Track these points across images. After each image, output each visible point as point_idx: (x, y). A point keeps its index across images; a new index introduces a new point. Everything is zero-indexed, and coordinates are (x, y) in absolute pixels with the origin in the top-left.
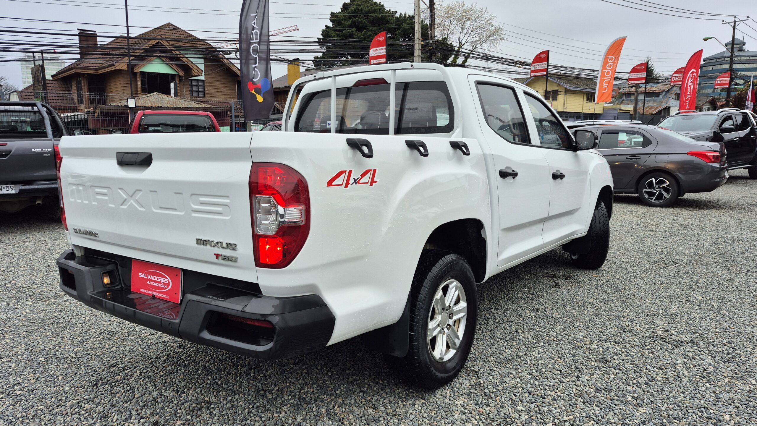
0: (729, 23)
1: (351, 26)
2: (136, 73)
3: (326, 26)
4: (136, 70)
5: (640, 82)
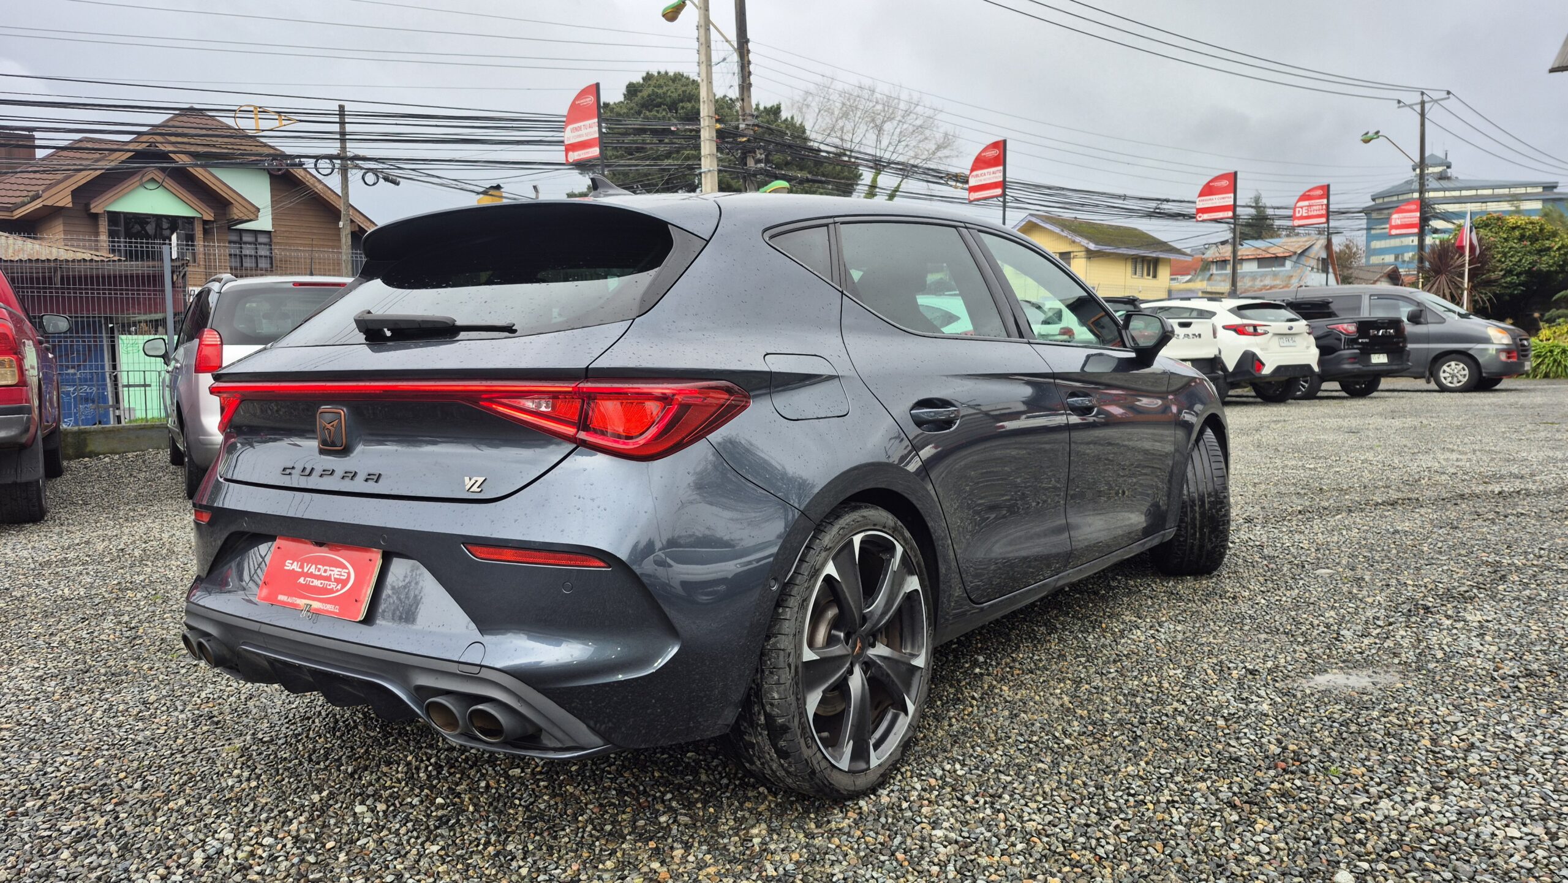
0: (1410, 106)
2: (96, 216)
4: (97, 207)
5: (1221, 215)
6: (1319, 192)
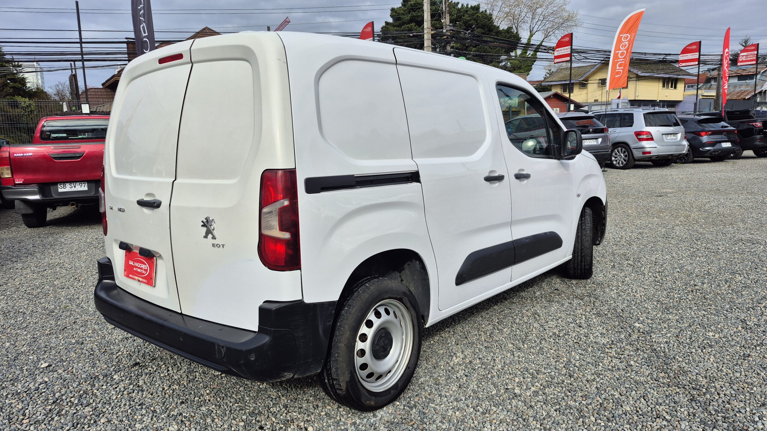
1: (411, 21)
3: (386, 23)
5: (692, 63)
6: (753, 48)
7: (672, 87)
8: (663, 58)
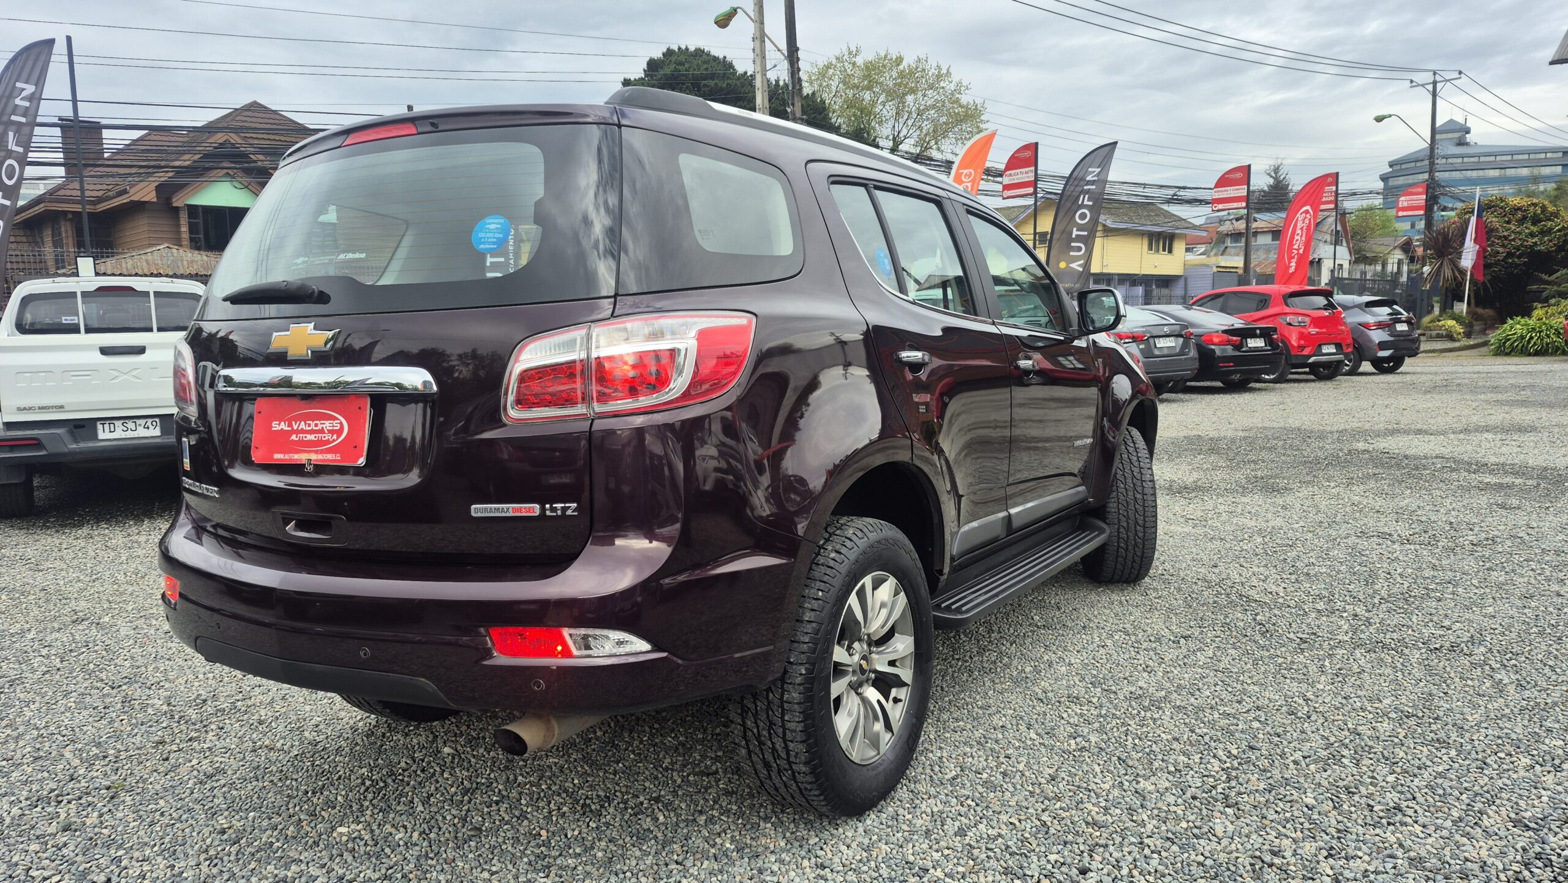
0: (1423, 85)
2: (177, 209)
4: (178, 201)
5: (1235, 205)
7: (1164, 250)
8: (1175, 195)
